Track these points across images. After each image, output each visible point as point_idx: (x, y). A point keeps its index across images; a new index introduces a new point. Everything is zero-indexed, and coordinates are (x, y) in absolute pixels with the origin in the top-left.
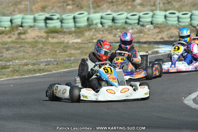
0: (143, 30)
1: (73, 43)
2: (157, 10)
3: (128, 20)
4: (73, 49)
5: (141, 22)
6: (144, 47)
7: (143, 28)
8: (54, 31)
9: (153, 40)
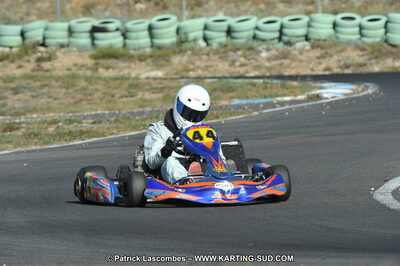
0: (289, 52)
1: (148, 78)
2: (317, 12)
3: (258, 32)
4: (149, 90)
5: (286, 35)
6: (292, 87)
7: (289, 48)
8: (110, 55)
9: (309, 72)
